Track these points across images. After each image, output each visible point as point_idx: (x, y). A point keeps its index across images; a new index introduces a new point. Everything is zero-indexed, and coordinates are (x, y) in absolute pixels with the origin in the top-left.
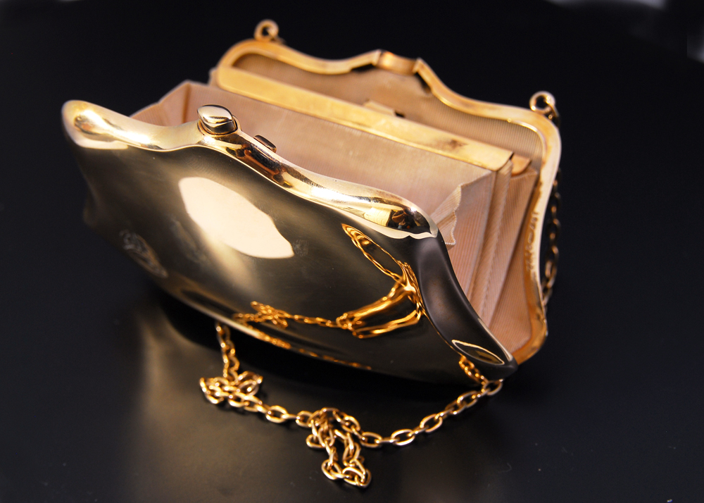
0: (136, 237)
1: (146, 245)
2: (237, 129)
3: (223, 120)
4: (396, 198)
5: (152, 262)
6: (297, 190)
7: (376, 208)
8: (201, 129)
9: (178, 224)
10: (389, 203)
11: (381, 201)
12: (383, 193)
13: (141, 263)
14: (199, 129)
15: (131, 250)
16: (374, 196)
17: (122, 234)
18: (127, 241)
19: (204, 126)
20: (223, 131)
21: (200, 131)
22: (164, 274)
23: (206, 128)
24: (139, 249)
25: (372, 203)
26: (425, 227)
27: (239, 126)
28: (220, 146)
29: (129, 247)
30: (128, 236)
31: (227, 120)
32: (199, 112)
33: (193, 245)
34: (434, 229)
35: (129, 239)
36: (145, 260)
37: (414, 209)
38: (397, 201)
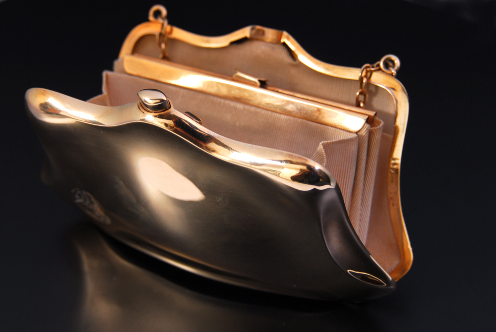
0: (85, 193)
1: (93, 200)
2: (170, 107)
3: (159, 101)
4: (303, 159)
5: (98, 212)
6: (221, 155)
7: (287, 168)
8: (141, 108)
9: (121, 183)
10: (297, 163)
11: (291, 162)
12: (292, 155)
13: (89, 213)
14: (139, 108)
15: (80, 203)
16: (284, 159)
17: (73, 191)
18: (77, 196)
19: (143, 106)
20: (159, 110)
21: (140, 110)
22: (108, 221)
23: (145, 107)
24: (88, 202)
25: (284, 164)
26: (327, 181)
27: (172, 105)
28: (159, 123)
29: (79, 201)
30: (79, 192)
31: (162, 100)
32: (140, 95)
33: (134, 200)
34: (333, 182)
35: (79, 195)
36: (92, 211)
37: (317, 167)
38: (303, 161)
